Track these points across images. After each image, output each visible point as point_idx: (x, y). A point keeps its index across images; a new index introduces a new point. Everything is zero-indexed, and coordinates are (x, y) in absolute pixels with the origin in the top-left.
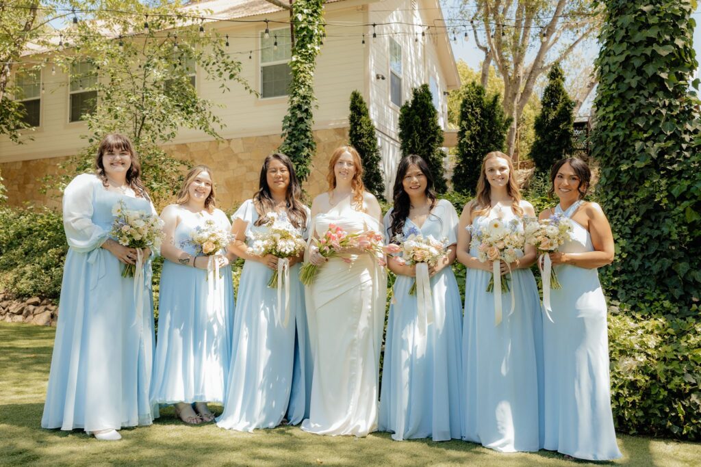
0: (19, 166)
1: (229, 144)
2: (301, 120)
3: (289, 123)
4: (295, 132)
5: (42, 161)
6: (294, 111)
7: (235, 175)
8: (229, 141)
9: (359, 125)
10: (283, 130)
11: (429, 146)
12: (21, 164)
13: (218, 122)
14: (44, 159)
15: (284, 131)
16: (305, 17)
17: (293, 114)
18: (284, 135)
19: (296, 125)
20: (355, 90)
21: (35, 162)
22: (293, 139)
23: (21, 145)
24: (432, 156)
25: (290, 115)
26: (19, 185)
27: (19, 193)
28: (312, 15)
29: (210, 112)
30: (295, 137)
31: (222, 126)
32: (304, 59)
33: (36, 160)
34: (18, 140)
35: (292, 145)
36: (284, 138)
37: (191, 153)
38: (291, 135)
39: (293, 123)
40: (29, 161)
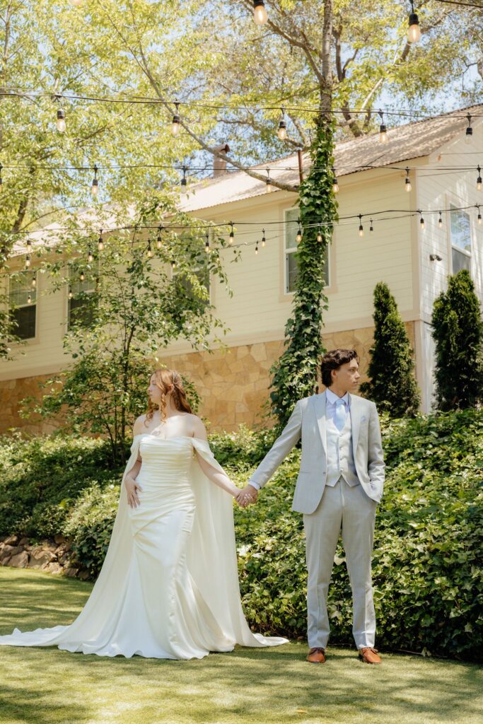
0: (13, 386)
1: (250, 351)
2: (306, 323)
3: (293, 326)
4: (299, 338)
5: (37, 378)
6: (298, 313)
7: (257, 389)
8: (249, 347)
9: (384, 325)
10: (286, 336)
11: (469, 348)
12: (15, 383)
13: (221, 326)
14: (40, 376)
15: (288, 337)
16: (311, 200)
17: (298, 317)
18: (287, 341)
19: (301, 330)
20: (380, 281)
21: (30, 380)
22: (297, 347)
23: (11, 361)
24: (472, 360)
25: (294, 318)
26: (12, 407)
27: (12, 417)
28: (319, 198)
29: (211, 316)
30: (299, 344)
31: (225, 331)
32: (310, 250)
33: (32, 377)
34: (8, 356)
35: (296, 354)
36: (288, 345)
37: (205, 364)
38: (296, 341)
39: (297, 327)
40: (24, 379)
